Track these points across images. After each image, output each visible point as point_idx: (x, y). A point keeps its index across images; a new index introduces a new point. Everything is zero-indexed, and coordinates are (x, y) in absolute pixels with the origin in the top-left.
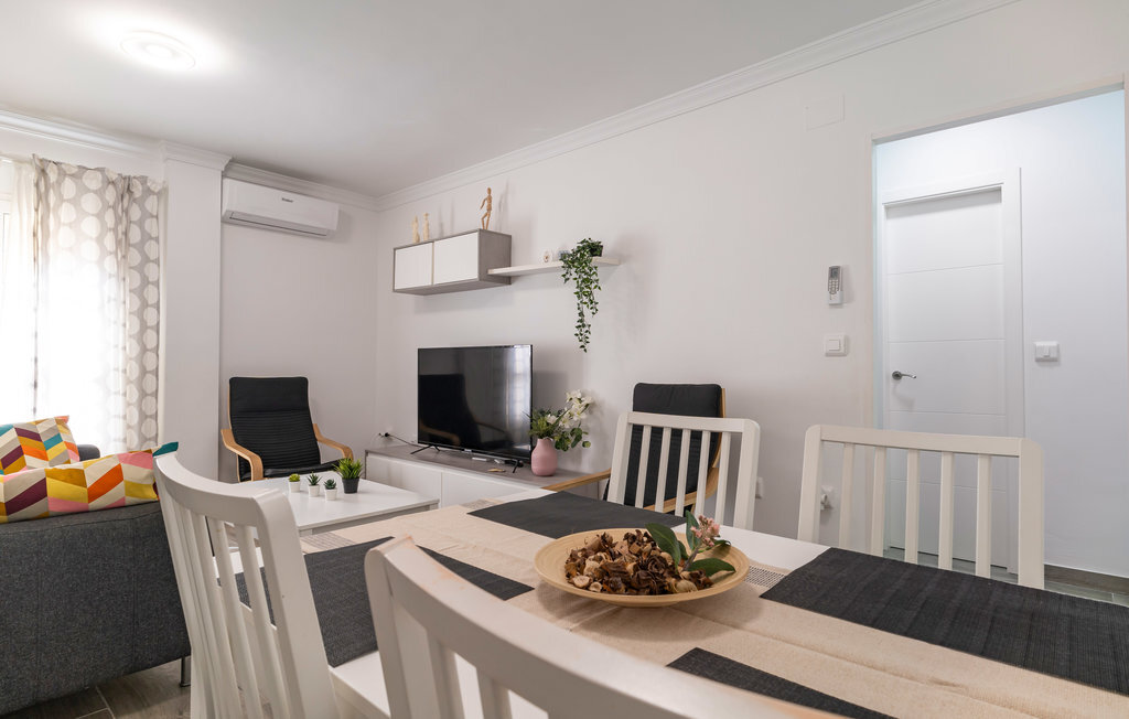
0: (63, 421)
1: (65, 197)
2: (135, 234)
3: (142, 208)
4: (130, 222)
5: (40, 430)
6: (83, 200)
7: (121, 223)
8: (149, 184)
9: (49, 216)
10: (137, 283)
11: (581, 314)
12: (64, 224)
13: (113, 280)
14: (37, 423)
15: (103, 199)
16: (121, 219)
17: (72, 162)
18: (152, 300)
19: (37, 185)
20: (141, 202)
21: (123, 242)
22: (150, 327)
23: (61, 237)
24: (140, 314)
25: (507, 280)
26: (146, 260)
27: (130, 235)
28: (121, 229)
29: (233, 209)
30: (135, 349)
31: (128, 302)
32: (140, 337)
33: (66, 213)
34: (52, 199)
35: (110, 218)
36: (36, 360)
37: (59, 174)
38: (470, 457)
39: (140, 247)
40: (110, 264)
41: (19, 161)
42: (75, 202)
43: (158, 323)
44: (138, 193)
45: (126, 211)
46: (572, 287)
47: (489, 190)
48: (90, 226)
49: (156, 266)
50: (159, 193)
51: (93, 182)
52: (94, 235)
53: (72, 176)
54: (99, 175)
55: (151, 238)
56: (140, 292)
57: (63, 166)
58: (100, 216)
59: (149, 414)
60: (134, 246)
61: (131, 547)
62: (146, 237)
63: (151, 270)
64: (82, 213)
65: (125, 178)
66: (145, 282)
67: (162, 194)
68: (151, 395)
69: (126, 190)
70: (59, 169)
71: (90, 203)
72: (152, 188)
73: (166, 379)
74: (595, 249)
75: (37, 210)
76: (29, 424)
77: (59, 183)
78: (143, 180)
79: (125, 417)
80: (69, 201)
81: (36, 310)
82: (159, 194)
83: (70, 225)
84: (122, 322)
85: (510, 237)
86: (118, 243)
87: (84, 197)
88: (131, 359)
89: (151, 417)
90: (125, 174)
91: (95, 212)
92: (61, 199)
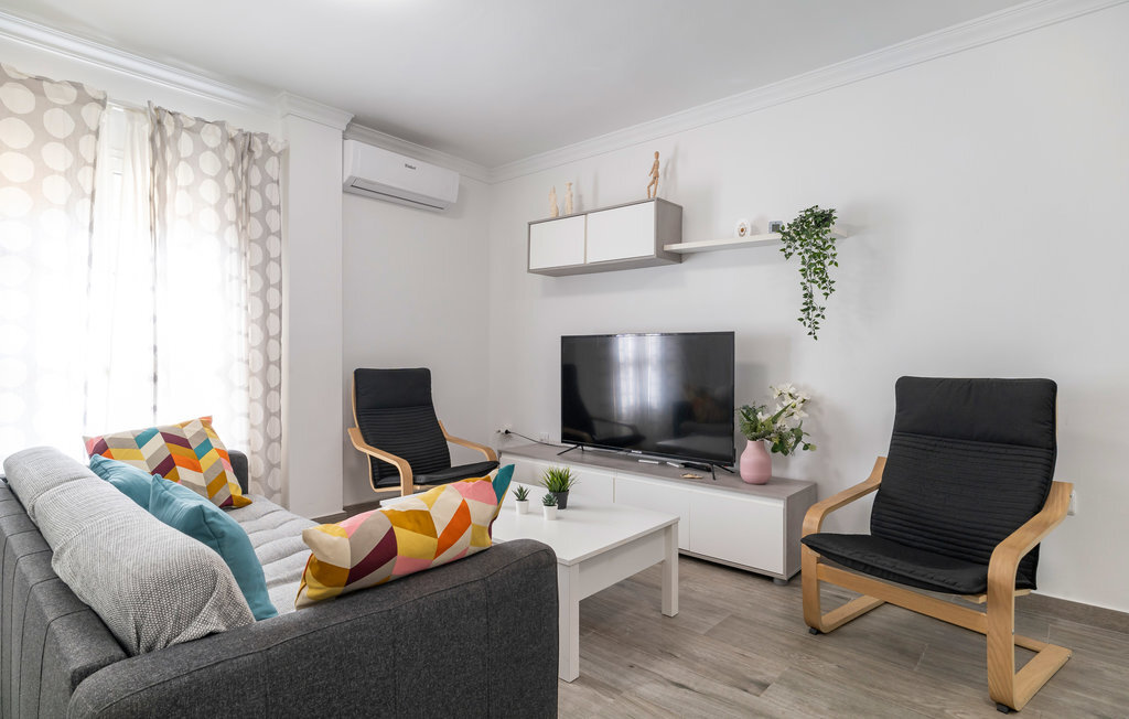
0: (207, 422)
1: (182, 156)
2: (256, 203)
3: (263, 171)
4: (249, 187)
5: (188, 434)
6: (201, 159)
7: (241, 187)
8: (270, 143)
9: (166, 178)
10: (259, 259)
11: (809, 296)
12: (181, 188)
13: (235, 254)
14: (184, 425)
15: (222, 159)
16: (241, 183)
17: (189, 113)
18: (274, 280)
19: (152, 139)
20: (261, 164)
21: (244, 210)
22: (272, 311)
23: (179, 202)
24: (263, 295)
25: (679, 257)
26: (267, 232)
27: (251, 202)
28: (241, 195)
29: (357, 175)
30: (258, 337)
31: (249, 282)
32: (263, 322)
33: (183, 174)
34: (169, 156)
35: (229, 181)
36: (155, 349)
37: (176, 127)
38: (636, 459)
39: (261, 217)
40: (231, 235)
41: (131, 110)
42: (193, 161)
43: (280, 306)
44: (258, 154)
45: (246, 174)
46: (796, 263)
47: (657, 154)
48: (209, 191)
49: (277, 240)
50: (280, 153)
51: (212, 137)
52: (213, 201)
53: (189, 129)
54: (218, 130)
55: (272, 207)
56: (262, 269)
57: (181, 117)
58: (219, 179)
59: (272, 411)
60: (255, 215)
61: (485, 620)
62: (267, 205)
63: (274, 245)
64: (201, 176)
65: (246, 135)
66: (267, 258)
67: (283, 155)
68: (274, 389)
69: (245, 149)
70: (176, 121)
71: (209, 163)
72: (272, 148)
73: (291, 371)
74: (824, 219)
75: (153, 169)
76: (173, 427)
77: (176, 137)
78: (264, 137)
79: (248, 416)
80: (186, 159)
81: (154, 289)
82: (279, 155)
83: (188, 189)
84: (244, 305)
85: (681, 208)
86: (239, 210)
87: (203, 154)
88: (253, 348)
89: (274, 414)
90: (245, 130)
91: (213, 175)
92: (178, 158)
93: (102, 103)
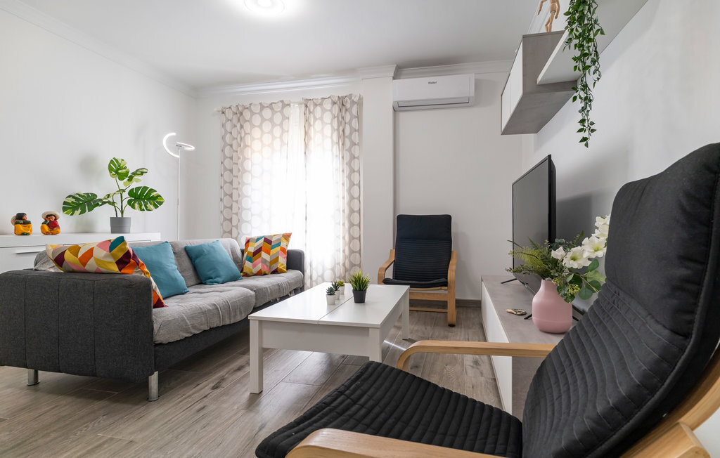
0: (288, 236)
1: (317, 117)
2: (348, 130)
3: (351, 113)
4: (345, 123)
6: (324, 117)
7: (341, 125)
8: (353, 98)
9: (310, 130)
10: (348, 159)
12: (317, 132)
13: (337, 158)
15: (332, 114)
16: (341, 123)
17: (318, 97)
18: (356, 168)
19: (305, 114)
20: (350, 110)
21: (342, 136)
22: (355, 185)
23: (316, 138)
24: (350, 177)
26: (353, 144)
27: (345, 131)
28: (341, 129)
30: (347, 198)
31: (345, 171)
32: (350, 191)
33: (318, 125)
34: (312, 119)
35: (336, 123)
36: (306, 206)
37: (314, 105)
39: (350, 137)
40: (336, 149)
41: (299, 104)
42: (321, 118)
43: (360, 182)
44: (348, 106)
45: (343, 118)
48: (328, 130)
49: (358, 147)
50: (358, 102)
51: (328, 105)
52: (329, 135)
53: (319, 104)
54: (330, 100)
56: (350, 164)
57: (315, 101)
58: (331, 124)
60: (347, 137)
63: (356, 150)
64: (324, 124)
65: (341, 98)
67: (360, 103)
68: (356, 225)
69: (342, 105)
70: (313, 103)
71: (327, 117)
72: (355, 100)
73: (364, 216)
75: (305, 127)
77: (314, 110)
78: (351, 96)
80: (319, 119)
83: (320, 132)
84: (341, 182)
86: (339, 137)
87: (325, 114)
89: (357, 239)
90: (340, 96)
91: (329, 122)
92: (315, 119)
93: (289, 105)
